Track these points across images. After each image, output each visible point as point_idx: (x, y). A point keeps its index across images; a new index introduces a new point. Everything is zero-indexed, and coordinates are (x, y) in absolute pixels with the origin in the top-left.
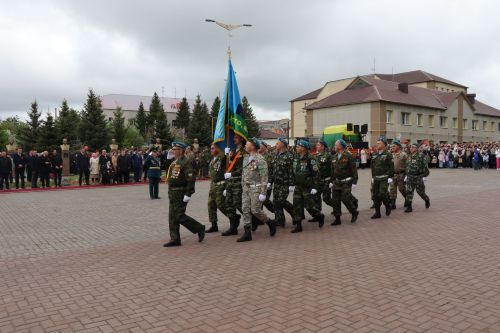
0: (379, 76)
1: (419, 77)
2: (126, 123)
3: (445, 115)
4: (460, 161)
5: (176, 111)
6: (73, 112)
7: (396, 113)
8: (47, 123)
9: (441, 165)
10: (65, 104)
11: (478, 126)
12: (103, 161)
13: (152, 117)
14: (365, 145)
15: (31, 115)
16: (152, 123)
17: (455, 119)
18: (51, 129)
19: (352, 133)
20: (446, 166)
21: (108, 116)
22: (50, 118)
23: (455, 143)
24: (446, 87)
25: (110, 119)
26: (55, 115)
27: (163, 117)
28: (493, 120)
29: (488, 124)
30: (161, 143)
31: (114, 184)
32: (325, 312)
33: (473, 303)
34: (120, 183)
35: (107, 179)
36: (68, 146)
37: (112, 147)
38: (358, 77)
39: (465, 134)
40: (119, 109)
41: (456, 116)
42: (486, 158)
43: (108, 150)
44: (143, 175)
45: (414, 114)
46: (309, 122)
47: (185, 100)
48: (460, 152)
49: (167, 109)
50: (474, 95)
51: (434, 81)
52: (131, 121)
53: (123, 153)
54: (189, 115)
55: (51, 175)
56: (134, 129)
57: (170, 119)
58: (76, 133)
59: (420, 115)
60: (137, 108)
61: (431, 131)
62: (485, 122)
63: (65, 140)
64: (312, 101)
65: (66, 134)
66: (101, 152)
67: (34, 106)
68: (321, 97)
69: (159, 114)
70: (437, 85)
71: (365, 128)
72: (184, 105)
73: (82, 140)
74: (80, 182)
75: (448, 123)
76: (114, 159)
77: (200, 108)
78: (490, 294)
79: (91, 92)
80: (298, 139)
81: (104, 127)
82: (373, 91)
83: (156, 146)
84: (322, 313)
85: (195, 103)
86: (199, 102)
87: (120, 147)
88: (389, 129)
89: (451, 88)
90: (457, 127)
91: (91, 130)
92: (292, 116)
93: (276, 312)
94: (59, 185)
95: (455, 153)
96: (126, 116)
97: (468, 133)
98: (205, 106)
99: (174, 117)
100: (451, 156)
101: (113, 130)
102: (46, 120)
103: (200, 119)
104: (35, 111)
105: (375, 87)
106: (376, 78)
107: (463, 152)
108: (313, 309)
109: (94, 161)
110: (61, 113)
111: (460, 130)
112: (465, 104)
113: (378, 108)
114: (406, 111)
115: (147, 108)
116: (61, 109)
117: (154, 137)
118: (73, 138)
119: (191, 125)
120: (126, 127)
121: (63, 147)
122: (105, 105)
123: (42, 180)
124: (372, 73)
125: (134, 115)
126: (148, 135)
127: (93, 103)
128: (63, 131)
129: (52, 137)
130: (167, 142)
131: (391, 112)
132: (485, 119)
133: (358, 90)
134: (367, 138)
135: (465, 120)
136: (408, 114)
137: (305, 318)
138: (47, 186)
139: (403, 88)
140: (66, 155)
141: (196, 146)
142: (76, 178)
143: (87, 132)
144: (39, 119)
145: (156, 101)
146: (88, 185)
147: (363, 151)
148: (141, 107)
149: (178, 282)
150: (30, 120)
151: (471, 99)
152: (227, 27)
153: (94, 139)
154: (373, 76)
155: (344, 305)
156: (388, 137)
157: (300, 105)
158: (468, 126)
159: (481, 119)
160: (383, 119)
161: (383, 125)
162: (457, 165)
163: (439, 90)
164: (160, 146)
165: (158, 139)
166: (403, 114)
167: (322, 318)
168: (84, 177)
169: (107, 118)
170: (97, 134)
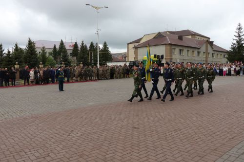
0: (169, 32)
1: (188, 33)
2: (47, 55)
3: (199, 51)
5: (72, 48)
6: (20, 49)
7: (177, 50)
8: (7, 55)
10: (16, 45)
11: (215, 56)
12: (36, 73)
13: (60, 51)
14: (163, 65)
16: (60, 54)
17: (204, 53)
18: (10, 58)
19: (156, 59)
21: (38, 51)
22: (9, 52)
23: (204, 64)
24: (200, 38)
25: (40, 52)
26: (12, 50)
27: (66, 51)
28: (221, 53)
29: (219, 55)
30: (65, 64)
31: (42, 84)
32: (143, 143)
33: (210, 138)
34: (45, 84)
35: (38, 82)
36: (18, 66)
37: (40, 66)
38: (159, 33)
40: (44, 48)
41: (205, 51)
42: (218, 71)
43: (39, 67)
44: (56, 80)
45: (185, 50)
46: (136, 54)
47: (76, 43)
49: (67, 47)
50: (213, 42)
51: (194, 35)
52: (50, 53)
53: (46, 69)
54: (78, 50)
55: (10, 80)
56: (51, 57)
57: (69, 52)
58: (22, 59)
59: (188, 51)
60: (53, 47)
61: (193, 58)
62: (218, 54)
63: (17, 63)
64: (137, 44)
65: (18, 60)
66: (35, 69)
67: (1, 46)
68: (142, 42)
69: (63, 50)
70: (196, 37)
71: (162, 56)
72: (76, 46)
73: (26, 63)
74: (25, 83)
75: (201, 55)
76: (41, 72)
77: (83, 47)
78: (218, 133)
79: (29, 39)
80: (131, 62)
81: (36, 56)
82: (166, 39)
83: (62, 65)
84: (141, 144)
85: (81, 44)
86: (83, 44)
87: (44, 66)
88: (173, 57)
89: (202, 38)
90: (205, 56)
91: (30, 58)
92: (128, 51)
93: (119, 144)
94: (14, 85)
96: (47, 51)
97: (210, 59)
98: (86, 46)
99: (71, 52)
101: (41, 58)
102: (7, 53)
103: (83, 52)
104: (1, 49)
105: (167, 37)
106: (168, 33)
108: (137, 143)
109: (32, 73)
110: (14, 49)
111: (207, 58)
112: (209, 46)
113: (169, 47)
114: (182, 49)
115: (58, 47)
117: (61, 61)
118: (21, 62)
119: (79, 55)
120: (47, 56)
121: (16, 66)
122: (37, 45)
123: (6, 83)
124: (166, 31)
125: (51, 51)
126: (58, 60)
127: (31, 44)
128: (16, 59)
129: (11, 61)
130: (68, 63)
131: (174, 49)
132: (218, 53)
133: (159, 38)
134: (163, 61)
135: (209, 53)
136: (183, 50)
137: (133, 147)
138: (8, 86)
139: (180, 38)
140: (17, 70)
141: (82, 65)
142: (23, 82)
143: (28, 59)
144: (4, 53)
145: (62, 43)
146: (29, 84)
147: (161, 68)
148: (55, 46)
149: (72, 131)
151: (211, 43)
152: (96, 8)
153: (31, 62)
154: (166, 32)
155: (151, 140)
156: (173, 61)
157: (131, 46)
158: (210, 56)
159: (216, 53)
160: (171, 53)
161: (171, 56)
163: (197, 39)
164: (64, 65)
165: (63, 62)
166: (181, 50)
167: (141, 147)
168: (26, 81)
169: (38, 52)
170: (33, 60)
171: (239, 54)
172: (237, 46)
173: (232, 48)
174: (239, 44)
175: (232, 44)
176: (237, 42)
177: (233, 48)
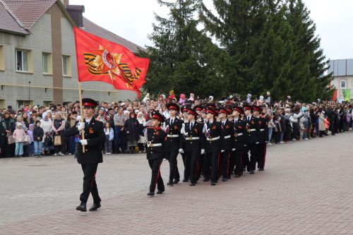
3: (25, 45)
4: (58, 141)
9: (19, 150)
17: (45, 54)
20: (28, 150)
39: (66, 85)
41: (49, 49)
48: (57, 123)
50: (80, 9)
75: (34, 62)
90: (50, 72)
95: (47, 125)
97: (72, 84)
100: (38, 132)
107: (64, 123)
111: (58, 78)
112: (64, 23)
135: (66, 57)
151: (75, 15)
162: (51, 150)
171: (183, 65)
172: (173, 32)
173: (155, 38)
174: (180, 22)
175: (158, 24)
176: (175, 13)
177: (163, 40)
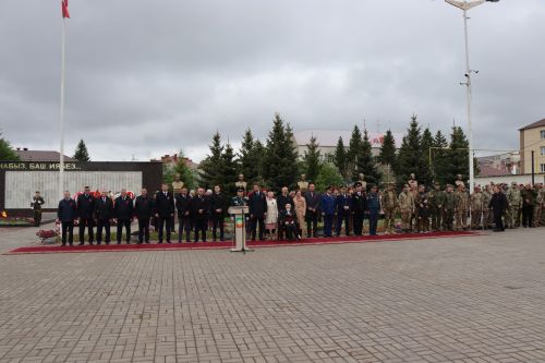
2: (322, 159)
5: (380, 145)
10: (248, 134)
13: (355, 153)
15: (212, 149)
16: (352, 160)
18: (231, 164)
21: (302, 153)
22: (229, 151)
26: (238, 149)
27: (367, 147)
40: (313, 140)
47: (389, 133)
56: (332, 165)
57: (375, 152)
67: (217, 139)
73: (266, 177)
81: (293, 160)
91: (276, 164)
104: (217, 144)
110: (244, 145)
116: (244, 141)
118: (256, 174)
120: (321, 162)
125: (333, 152)
126: (349, 173)
128: (246, 165)
130: (374, 178)
143: (273, 166)
148: (340, 142)
150: (211, 155)
153: (280, 176)
170: (285, 168)
